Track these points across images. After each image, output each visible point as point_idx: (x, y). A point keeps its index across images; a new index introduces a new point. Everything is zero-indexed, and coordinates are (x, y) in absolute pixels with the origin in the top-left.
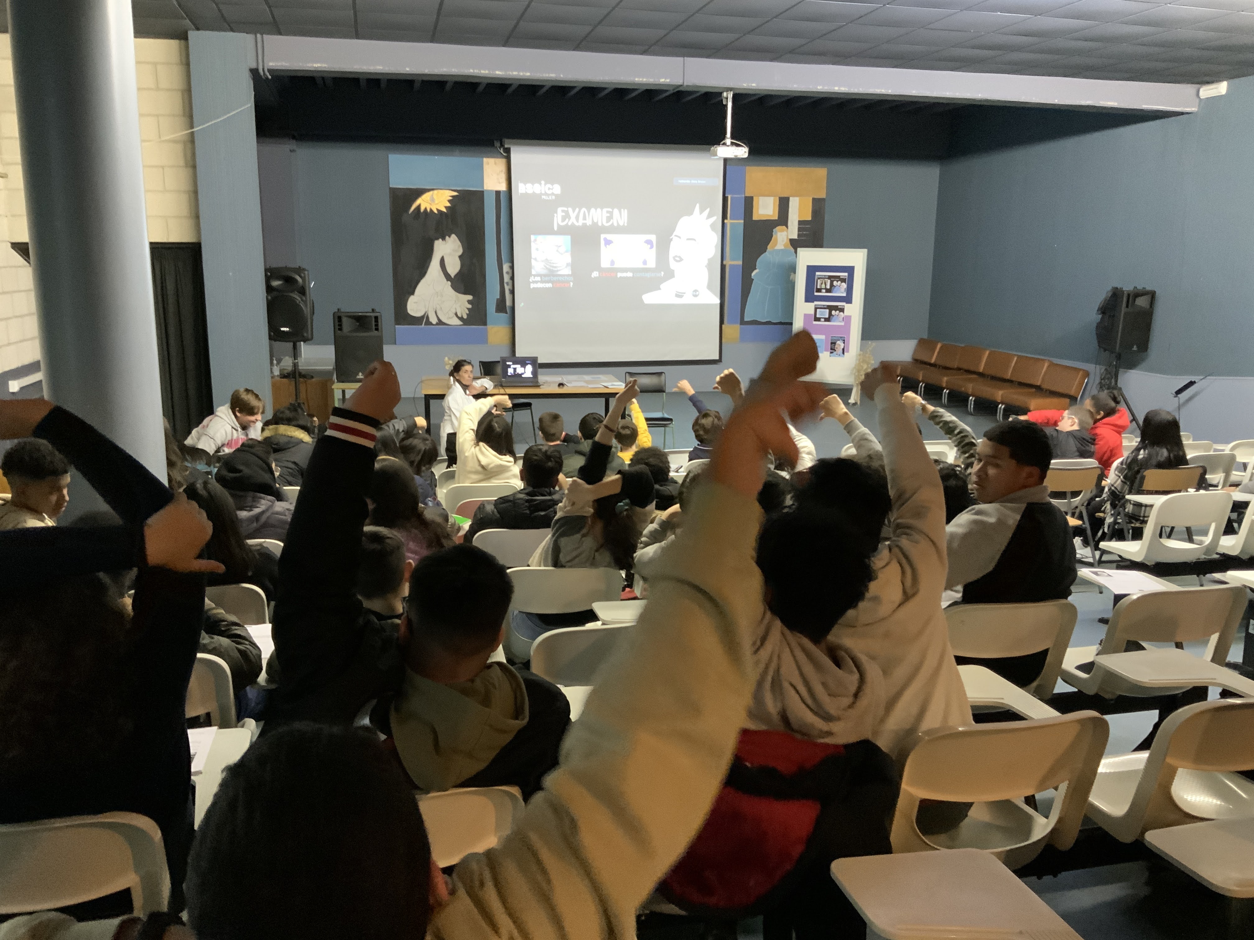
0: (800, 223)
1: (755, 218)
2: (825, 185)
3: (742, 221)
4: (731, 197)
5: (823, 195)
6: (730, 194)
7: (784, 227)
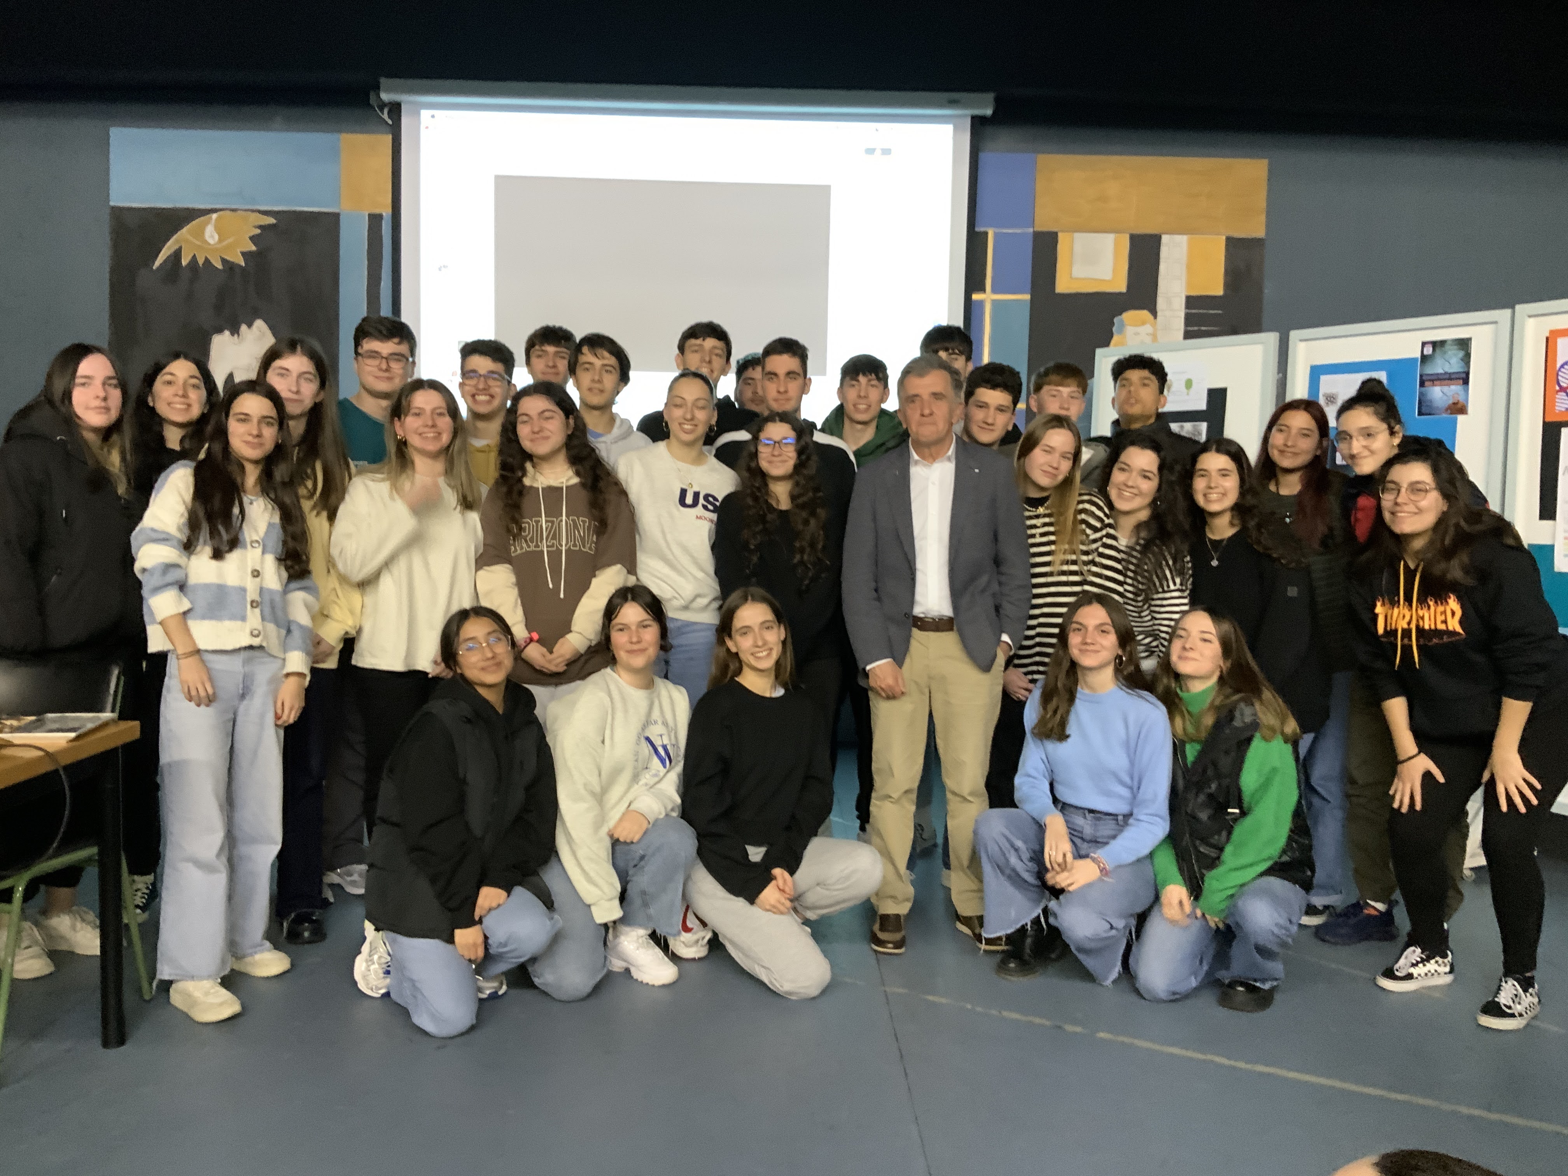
0: (1191, 302)
1: (1063, 286)
2: (1263, 204)
3: (1027, 297)
4: (996, 235)
5: (1256, 228)
6: (991, 226)
7: (1145, 314)
